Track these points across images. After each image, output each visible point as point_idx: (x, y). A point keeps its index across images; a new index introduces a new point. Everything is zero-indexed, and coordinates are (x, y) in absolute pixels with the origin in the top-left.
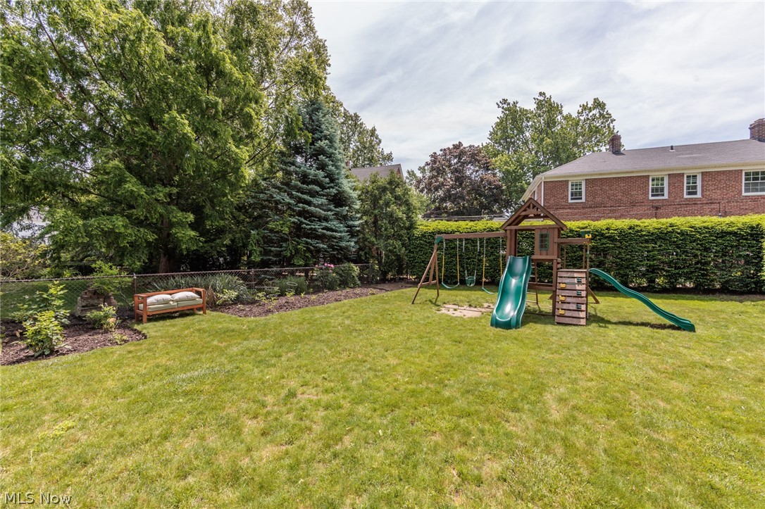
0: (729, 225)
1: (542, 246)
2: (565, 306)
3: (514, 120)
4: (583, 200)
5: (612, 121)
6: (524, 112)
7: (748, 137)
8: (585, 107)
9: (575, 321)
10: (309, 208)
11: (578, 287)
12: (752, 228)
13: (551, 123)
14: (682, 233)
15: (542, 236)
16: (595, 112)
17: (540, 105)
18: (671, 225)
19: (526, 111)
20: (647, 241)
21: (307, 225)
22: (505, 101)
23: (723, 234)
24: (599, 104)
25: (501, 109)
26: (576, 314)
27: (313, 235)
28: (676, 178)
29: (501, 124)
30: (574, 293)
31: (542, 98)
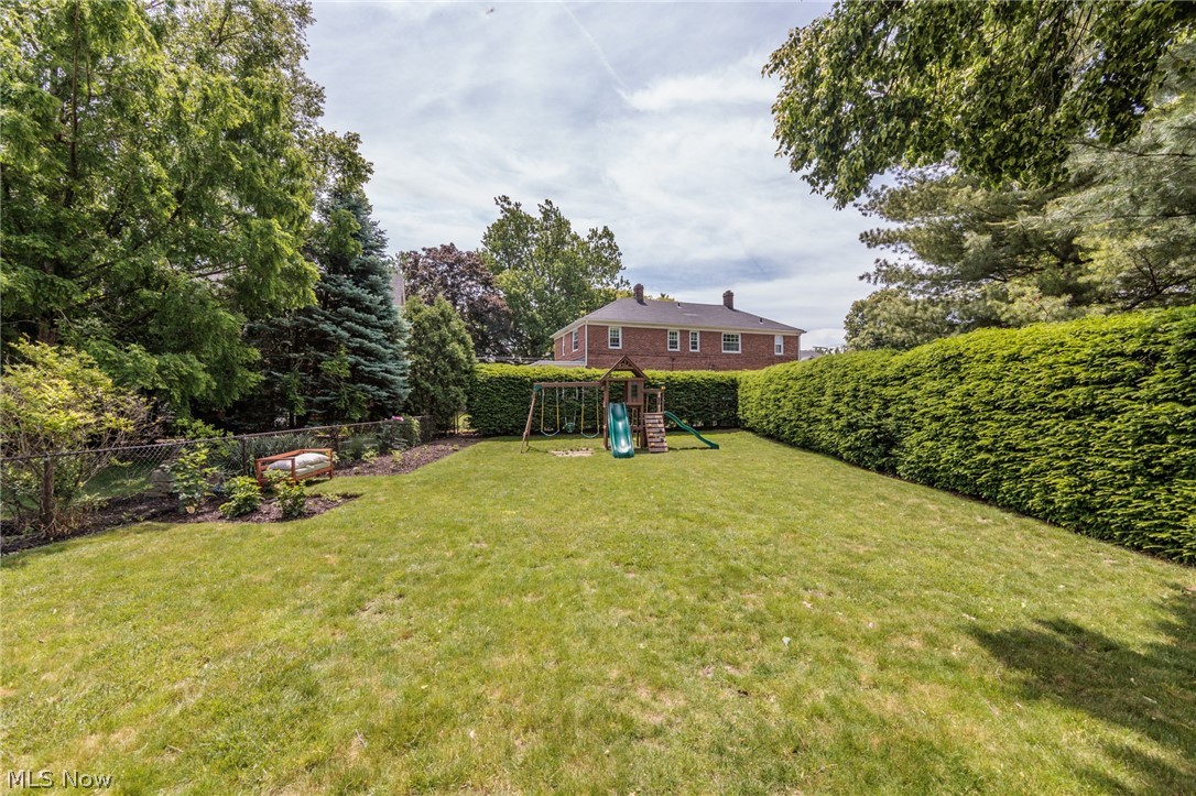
0: (722, 378)
1: (633, 395)
2: (654, 440)
3: (518, 229)
4: (620, 347)
5: (620, 254)
6: (529, 219)
7: (722, 304)
8: (594, 232)
9: (661, 450)
10: (370, 344)
11: (660, 426)
12: (732, 380)
13: (560, 242)
14: (698, 384)
15: (633, 386)
16: (605, 240)
17: (546, 215)
18: (692, 377)
19: (533, 219)
20: (677, 390)
21: (367, 366)
22: (505, 199)
23: (720, 385)
24: (608, 234)
25: (499, 208)
26: (661, 445)
27: (372, 379)
28: (684, 333)
29: (499, 226)
30: (658, 430)
31: (548, 207)
